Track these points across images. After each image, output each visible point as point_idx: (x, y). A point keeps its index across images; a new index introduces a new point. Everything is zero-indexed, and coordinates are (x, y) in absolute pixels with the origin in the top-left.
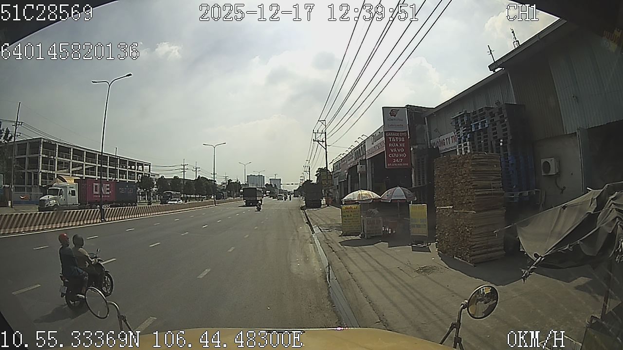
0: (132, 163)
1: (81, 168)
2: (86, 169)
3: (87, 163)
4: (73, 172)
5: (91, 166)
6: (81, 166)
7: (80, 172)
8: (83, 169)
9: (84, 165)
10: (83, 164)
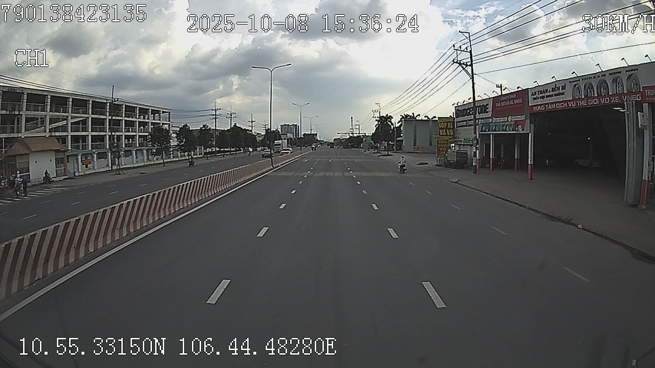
0: (144, 112)
1: (64, 122)
2: (71, 123)
3: (73, 115)
4: (50, 131)
5: (82, 119)
6: (66, 119)
7: (64, 128)
8: (67, 124)
9: (70, 117)
10: (67, 117)
